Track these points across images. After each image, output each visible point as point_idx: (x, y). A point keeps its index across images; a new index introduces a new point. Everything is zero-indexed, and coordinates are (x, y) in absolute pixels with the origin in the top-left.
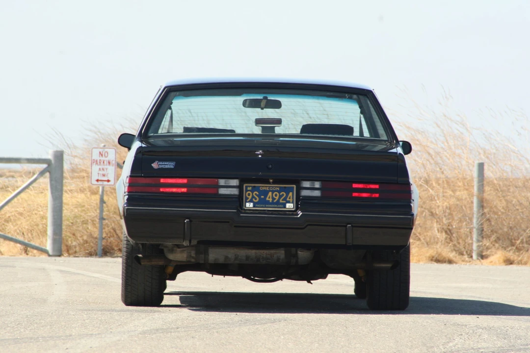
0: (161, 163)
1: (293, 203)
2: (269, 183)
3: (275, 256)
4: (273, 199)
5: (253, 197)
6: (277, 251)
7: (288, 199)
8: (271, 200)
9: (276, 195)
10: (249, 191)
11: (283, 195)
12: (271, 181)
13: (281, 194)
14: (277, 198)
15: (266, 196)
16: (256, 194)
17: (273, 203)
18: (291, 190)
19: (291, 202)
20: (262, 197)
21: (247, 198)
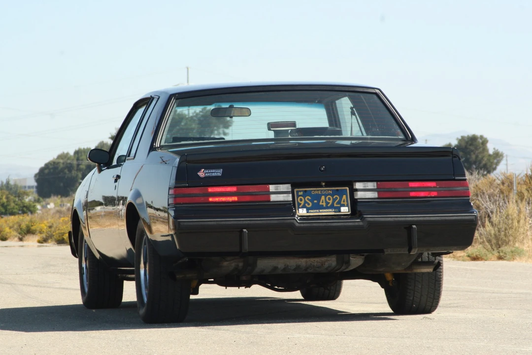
0: (207, 171)
1: (347, 206)
2: (322, 186)
3: (326, 264)
4: (327, 203)
5: (305, 202)
6: (329, 259)
7: (342, 203)
8: (324, 204)
9: (329, 199)
10: (301, 196)
11: (337, 198)
12: (324, 184)
13: (334, 197)
14: (331, 202)
15: (319, 202)
16: (308, 199)
17: (327, 208)
18: (344, 192)
19: (346, 205)
20: (315, 201)
21: (299, 204)
